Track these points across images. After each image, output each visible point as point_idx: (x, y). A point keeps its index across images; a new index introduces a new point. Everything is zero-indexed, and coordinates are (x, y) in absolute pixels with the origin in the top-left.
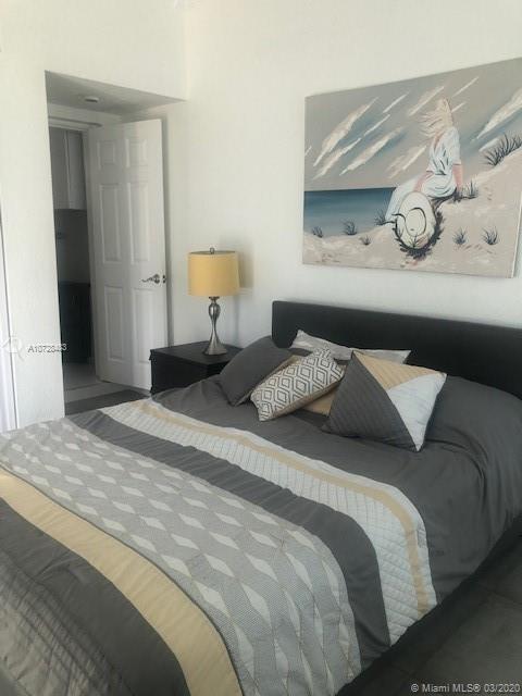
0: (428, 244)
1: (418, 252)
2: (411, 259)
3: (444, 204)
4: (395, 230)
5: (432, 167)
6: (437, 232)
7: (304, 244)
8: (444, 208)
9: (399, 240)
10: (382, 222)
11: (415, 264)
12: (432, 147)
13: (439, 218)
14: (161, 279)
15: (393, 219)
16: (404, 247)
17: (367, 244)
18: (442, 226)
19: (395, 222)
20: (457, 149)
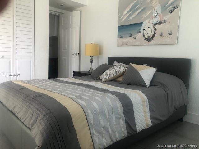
0: (152, 37)
1: (149, 40)
2: (147, 42)
3: (157, 25)
4: (143, 34)
5: (153, 16)
6: (155, 33)
7: (117, 41)
8: (157, 26)
9: (144, 37)
10: (139, 32)
11: (149, 43)
12: (153, 10)
13: (155, 29)
14: (78, 54)
15: (142, 31)
16: (146, 39)
17: (135, 39)
18: (156, 31)
19: (143, 32)
20: (160, 10)
